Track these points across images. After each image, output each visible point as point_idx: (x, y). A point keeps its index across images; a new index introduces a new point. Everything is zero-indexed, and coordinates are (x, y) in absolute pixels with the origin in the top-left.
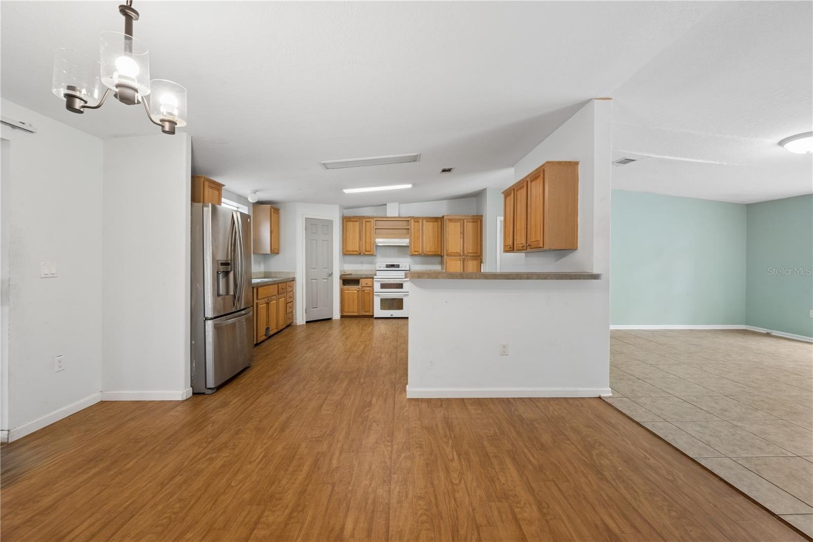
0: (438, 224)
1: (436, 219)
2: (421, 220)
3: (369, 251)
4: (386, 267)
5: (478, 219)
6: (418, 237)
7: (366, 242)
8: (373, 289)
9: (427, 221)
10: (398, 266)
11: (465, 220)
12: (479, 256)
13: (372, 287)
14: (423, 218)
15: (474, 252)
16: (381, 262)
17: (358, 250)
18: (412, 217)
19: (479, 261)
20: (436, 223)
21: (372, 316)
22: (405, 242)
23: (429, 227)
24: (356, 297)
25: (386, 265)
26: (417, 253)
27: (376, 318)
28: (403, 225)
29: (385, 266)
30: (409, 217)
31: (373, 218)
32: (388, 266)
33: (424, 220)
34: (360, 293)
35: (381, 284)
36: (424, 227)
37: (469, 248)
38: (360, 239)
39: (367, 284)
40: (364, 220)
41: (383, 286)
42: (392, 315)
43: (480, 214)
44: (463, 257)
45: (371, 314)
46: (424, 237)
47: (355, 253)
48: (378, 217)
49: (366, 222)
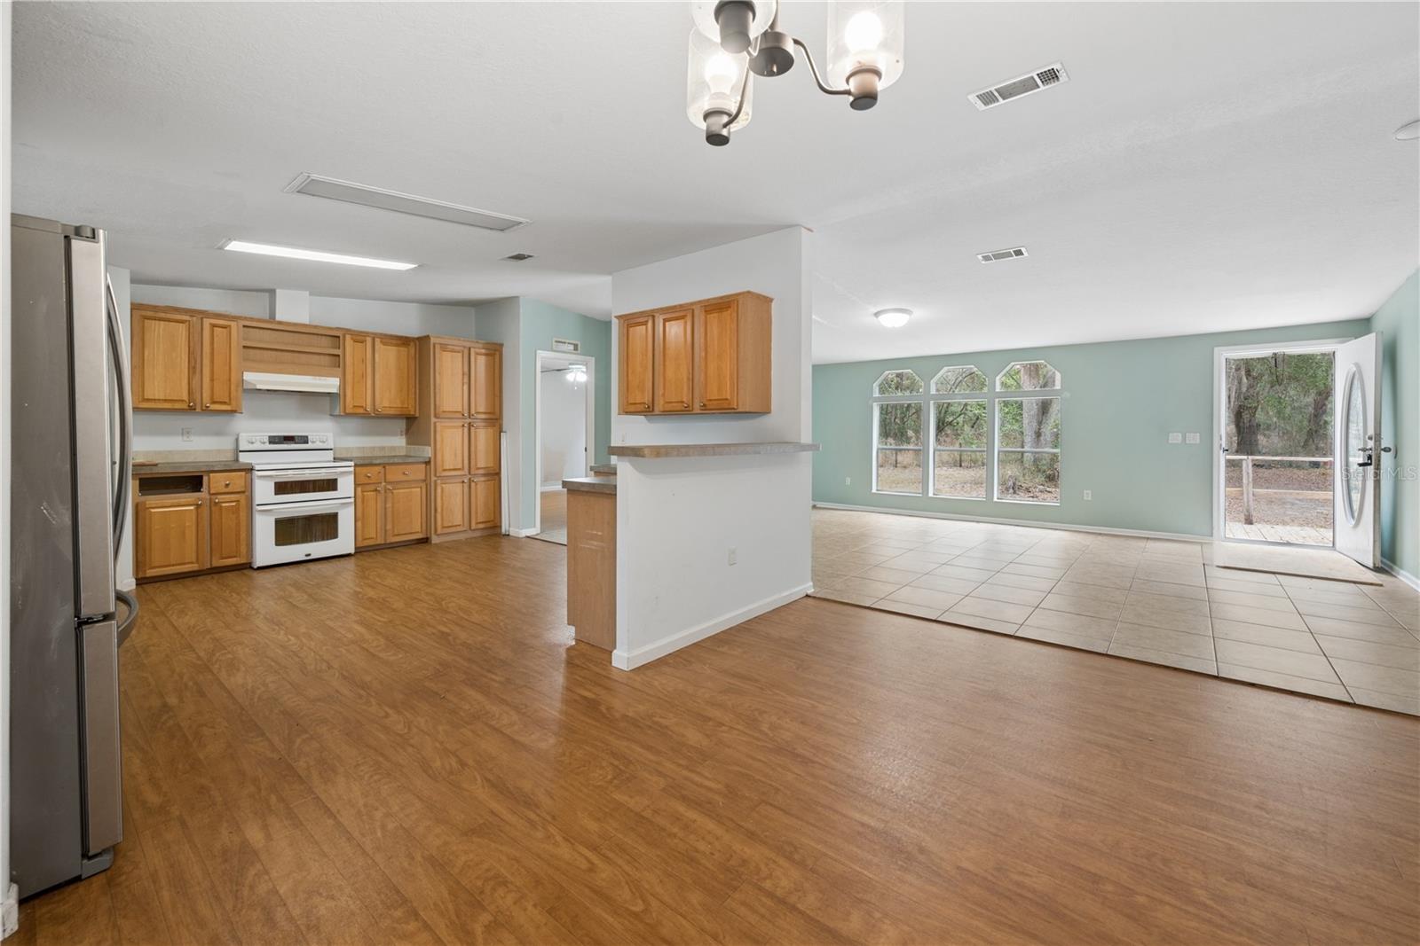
0: (408, 351)
1: (404, 341)
2: (369, 340)
3: (225, 403)
4: (270, 443)
5: (495, 350)
6: (364, 376)
7: (212, 380)
8: (251, 499)
9: (384, 344)
10: (305, 440)
11: (472, 350)
12: (497, 419)
13: (248, 491)
14: (374, 336)
15: (489, 411)
16: (251, 431)
17: (185, 397)
18: (348, 331)
19: (497, 428)
20: (406, 349)
21: (248, 566)
22: (330, 384)
23: (388, 357)
24: (190, 523)
25: (270, 437)
26: (361, 411)
27: (260, 568)
28: (325, 346)
29: (266, 440)
30: (338, 329)
31: (235, 318)
32: (273, 440)
33: (378, 341)
34: (205, 512)
35: (276, 483)
36: (377, 356)
37: (481, 404)
38: (192, 369)
39: (227, 485)
40: (207, 322)
41: (282, 488)
42: (309, 555)
43: (499, 342)
44: (469, 420)
45: (243, 561)
46: (377, 377)
47: (177, 406)
48: (252, 319)
49: (214, 326)
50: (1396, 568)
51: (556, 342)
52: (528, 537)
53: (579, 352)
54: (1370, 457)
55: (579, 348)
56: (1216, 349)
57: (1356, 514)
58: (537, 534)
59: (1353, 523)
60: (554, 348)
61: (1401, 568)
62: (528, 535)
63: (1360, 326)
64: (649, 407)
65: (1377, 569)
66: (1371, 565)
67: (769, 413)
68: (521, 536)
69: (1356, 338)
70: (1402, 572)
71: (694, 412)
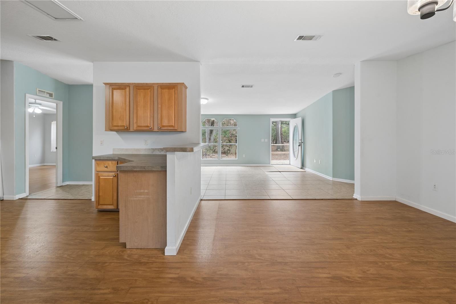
50: (304, 168)
51: (39, 91)
52: (21, 199)
53: (53, 98)
54: (300, 144)
55: (53, 96)
56: (271, 118)
57: (296, 157)
58: (27, 196)
59: (296, 159)
60: (37, 94)
61: (306, 167)
62: (20, 198)
63: (294, 116)
64: (127, 128)
65: (301, 168)
66: (300, 168)
67: (186, 132)
68: (15, 199)
69: (294, 118)
70: (306, 168)
71: (154, 130)
